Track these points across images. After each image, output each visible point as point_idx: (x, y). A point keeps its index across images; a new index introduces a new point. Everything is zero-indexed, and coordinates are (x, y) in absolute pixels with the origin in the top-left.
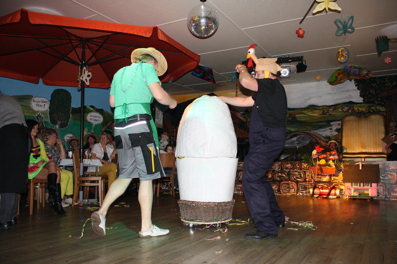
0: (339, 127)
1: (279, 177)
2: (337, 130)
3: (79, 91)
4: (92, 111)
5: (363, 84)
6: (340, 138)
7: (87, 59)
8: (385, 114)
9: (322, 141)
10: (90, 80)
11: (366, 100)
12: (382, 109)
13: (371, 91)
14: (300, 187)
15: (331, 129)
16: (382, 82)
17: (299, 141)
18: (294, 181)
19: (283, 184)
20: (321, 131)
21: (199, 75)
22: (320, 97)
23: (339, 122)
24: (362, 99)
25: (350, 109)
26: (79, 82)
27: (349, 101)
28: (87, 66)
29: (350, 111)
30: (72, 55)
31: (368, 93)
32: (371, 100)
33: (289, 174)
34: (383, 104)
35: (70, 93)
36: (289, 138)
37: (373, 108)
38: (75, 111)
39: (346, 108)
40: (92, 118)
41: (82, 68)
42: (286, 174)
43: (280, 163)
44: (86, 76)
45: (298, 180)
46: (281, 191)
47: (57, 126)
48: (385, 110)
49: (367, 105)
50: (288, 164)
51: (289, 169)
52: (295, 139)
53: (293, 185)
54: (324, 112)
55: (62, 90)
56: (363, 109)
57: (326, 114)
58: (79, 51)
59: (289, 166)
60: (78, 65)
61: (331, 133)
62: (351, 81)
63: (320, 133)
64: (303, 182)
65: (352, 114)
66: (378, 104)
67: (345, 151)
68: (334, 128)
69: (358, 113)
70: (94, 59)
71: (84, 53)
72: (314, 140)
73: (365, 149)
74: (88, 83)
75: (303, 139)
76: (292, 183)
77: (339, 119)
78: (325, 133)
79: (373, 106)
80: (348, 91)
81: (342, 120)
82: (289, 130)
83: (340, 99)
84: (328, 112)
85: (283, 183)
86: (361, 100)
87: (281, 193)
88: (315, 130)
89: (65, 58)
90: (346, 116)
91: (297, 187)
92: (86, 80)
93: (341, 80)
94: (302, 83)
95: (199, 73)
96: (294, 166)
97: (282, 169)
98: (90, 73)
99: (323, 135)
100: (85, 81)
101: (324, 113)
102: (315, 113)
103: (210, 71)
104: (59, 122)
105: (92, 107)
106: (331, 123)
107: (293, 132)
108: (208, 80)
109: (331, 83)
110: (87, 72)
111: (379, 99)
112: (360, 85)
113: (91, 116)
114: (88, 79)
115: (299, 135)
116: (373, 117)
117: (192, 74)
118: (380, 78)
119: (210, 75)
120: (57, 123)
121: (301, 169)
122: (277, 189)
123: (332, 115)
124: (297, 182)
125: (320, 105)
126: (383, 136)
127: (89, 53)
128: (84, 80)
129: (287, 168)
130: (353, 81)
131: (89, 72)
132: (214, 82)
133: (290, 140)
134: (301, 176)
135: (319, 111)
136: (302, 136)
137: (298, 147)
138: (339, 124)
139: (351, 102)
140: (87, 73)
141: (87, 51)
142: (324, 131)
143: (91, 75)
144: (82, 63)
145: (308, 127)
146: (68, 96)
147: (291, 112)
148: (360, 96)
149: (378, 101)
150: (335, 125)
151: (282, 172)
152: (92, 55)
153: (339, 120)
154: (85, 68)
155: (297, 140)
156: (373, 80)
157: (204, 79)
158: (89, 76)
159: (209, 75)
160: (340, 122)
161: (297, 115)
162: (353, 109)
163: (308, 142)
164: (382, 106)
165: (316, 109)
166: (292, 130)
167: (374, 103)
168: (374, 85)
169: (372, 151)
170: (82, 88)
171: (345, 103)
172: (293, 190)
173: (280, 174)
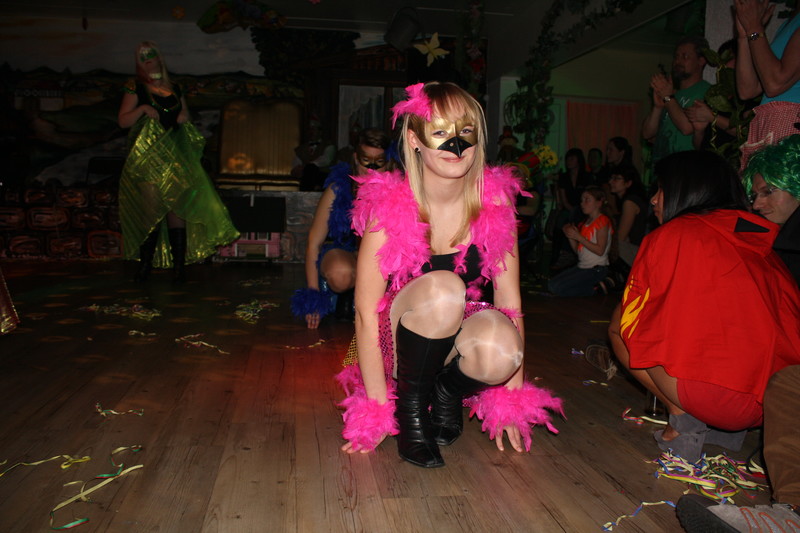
0: (216, 122)
1: (85, 221)
2: (212, 128)
5: (266, 41)
6: (217, 144)
8: (302, 103)
11: (271, 72)
12: (298, 93)
13: (280, 56)
18: (117, 231)
19: (94, 236)
22: (180, 54)
23: (215, 112)
24: (263, 69)
25: (238, 86)
27: (238, 70)
29: (239, 91)
31: (274, 58)
32: (280, 73)
33: (107, 215)
34: (300, 83)
36: (110, 139)
37: (282, 89)
39: (231, 85)
42: (100, 214)
43: (86, 192)
46: (90, 251)
48: (302, 96)
49: (270, 83)
50: (104, 194)
51: (107, 205)
52: (122, 140)
53: (116, 238)
54: (187, 87)
56: (264, 90)
57: (190, 92)
62: (244, 29)
65: (241, 98)
66: (291, 82)
67: (225, 171)
68: (206, 123)
69: (254, 97)
73: (263, 167)
76: (113, 235)
77: (217, 105)
79: (282, 86)
80: (237, 49)
81: (221, 108)
82: (109, 120)
83: (221, 64)
84: (195, 89)
85: (93, 233)
86: (260, 71)
87: (89, 257)
90: (230, 101)
93: (224, 23)
97: (91, 205)
106: (201, 113)
109: (207, 28)
111: (294, 73)
112: (262, 42)
116: (281, 107)
118: (299, 32)
122: (79, 247)
123: (203, 97)
125: (179, 71)
129: (102, 203)
130: (248, 31)
133: (111, 144)
138: (216, 116)
139: (241, 74)
148: (260, 63)
149: (291, 76)
150: (208, 118)
151: (92, 210)
153: (216, 108)
160: (218, 112)
162: (245, 87)
164: (298, 87)
167: (285, 80)
169: (275, 173)
171: (229, 75)
172: (117, 248)
173: (86, 215)
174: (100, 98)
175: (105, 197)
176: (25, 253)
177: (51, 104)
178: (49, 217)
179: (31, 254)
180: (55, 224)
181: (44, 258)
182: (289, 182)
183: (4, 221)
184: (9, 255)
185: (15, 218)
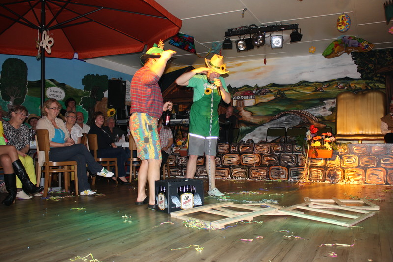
0: (334, 106)
1: (268, 161)
2: (332, 109)
3: (38, 60)
4: (51, 86)
5: (361, 58)
6: (335, 118)
7: (47, 22)
8: (384, 92)
9: (314, 122)
10: (51, 47)
11: (364, 76)
12: (382, 86)
13: (369, 66)
14: (292, 172)
15: (325, 108)
16: (382, 55)
17: (288, 121)
18: (285, 166)
19: (272, 169)
20: (313, 110)
21: (177, 44)
22: (313, 71)
23: (333, 101)
24: (360, 74)
25: (346, 86)
26: (38, 49)
27: (345, 76)
28: (48, 31)
29: (346, 88)
30: (30, 16)
31: (366, 68)
32: (370, 76)
33: (279, 158)
34: (383, 80)
35: (25, 64)
36: (278, 118)
37: (371, 85)
38: (32, 85)
39: (342, 85)
40: (53, 93)
41: (41, 33)
42: (276, 157)
43: (269, 146)
44: (46, 42)
45: (290, 164)
46: (270, 176)
47: (11, 102)
48: (385, 87)
49: (364, 82)
50: (278, 146)
51: (280, 152)
52: (284, 119)
53: (284, 170)
54: (317, 88)
55: (15, 59)
56: (361, 86)
57: (319, 91)
58: (38, 11)
59: (279, 148)
60: (37, 28)
61: (325, 112)
62: (349, 54)
63: (312, 113)
64: (295, 166)
65: (348, 92)
66: (377, 80)
67: (339, 132)
68: (328, 107)
69: (355, 90)
70: (55, 23)
71: (43, 15)
72: (305, 121)
73: (362, 130)
74: (49, 51)
75: (293, 118)
76: (282, 168)
77: (334, 96)
78: (317, 112)
79: (371, 83)
80: (344, 65)
81: (337, 98)
82: (277, 109)
83: (335, 74)
84: (321, 89)
85: (272, 167)
86: (358, 76)
87: (270, 180)
88: (306, 109)
89: (21, 20)
90: (341, 94)
91: (288, 172)
92: (47, 46)
93: (337, 52)
94: (292, 55)
95: (178, 42)
96: (285, 149)
97: (271, 152)
98: (51, 39)
99: (315, 115)
100: (46, 48)
101: (316, 90)
102: (307, 90)
103: (191, 40)
104: (13, 98)
105: (52, 80)
106: (325, 102)
107: (282, 111)
108: (189, 50)
109: (327, 56)
110: (48, 37)
111: (378, 75)
112: (358, 59)
113: (51, 91)
114: (49, 46)
115: (288, 114)
116: (371, 95)
117: (170, 43)
118: (380, 51)
119: (191, 44)
120: (10, 98)
121: (293, 153)
122: (265, 174)
123: (326, 93)
124: (288, 167)
125: (312, 81)
126: (382, 116)
127: (49, 16)
128: (44, 46)
129: (277, 151)
130: (350, 55)
131: (49, 37)
132: (195, 53)
133: (278, 120)
134: (292, 160)
135: (311, 88)
136: (292, 115)
137: (287, 128)
138: (333, 103)
139: (347, 78)
140: (47, 39)
141: (47, 12)
142: (316, 110)
143: (52, 41)
144: (42, 26)
145: (298, 106)
146: (23, 67)
147: (280, 88)
148: (358, 71)
149: (376, 77)
150: (329, 104)
151: (271, 155)
152: (53, 17)
153: (334, 98)
154: (45, 32)
155: (286, 120)
156: (372, 53)
157: (184, 49)
158: (50, 42)
159: (189, 45)
160: (335, 100)
161: (287, 92)
162: (350, 86)
163: (298, 123)
164: (381, 82)
165: (308, 86)
166: (281, 108)
167: (373, 80)
168: (373, 59)
169: (370, 133)
170: (41, 56)
171: (340, 79)
172: (284, 175)
173: (269, 158)
174: (272, 98)
175: (278, 148)
176: (239, 177)
177: (249, 102)
178: (251, 159)
179: (242, 178)
180: (254, 162)
181: (248, 179)
182: (379, 138)
183: (230, 161)
184: (232, 178)
185: (235, 160)
